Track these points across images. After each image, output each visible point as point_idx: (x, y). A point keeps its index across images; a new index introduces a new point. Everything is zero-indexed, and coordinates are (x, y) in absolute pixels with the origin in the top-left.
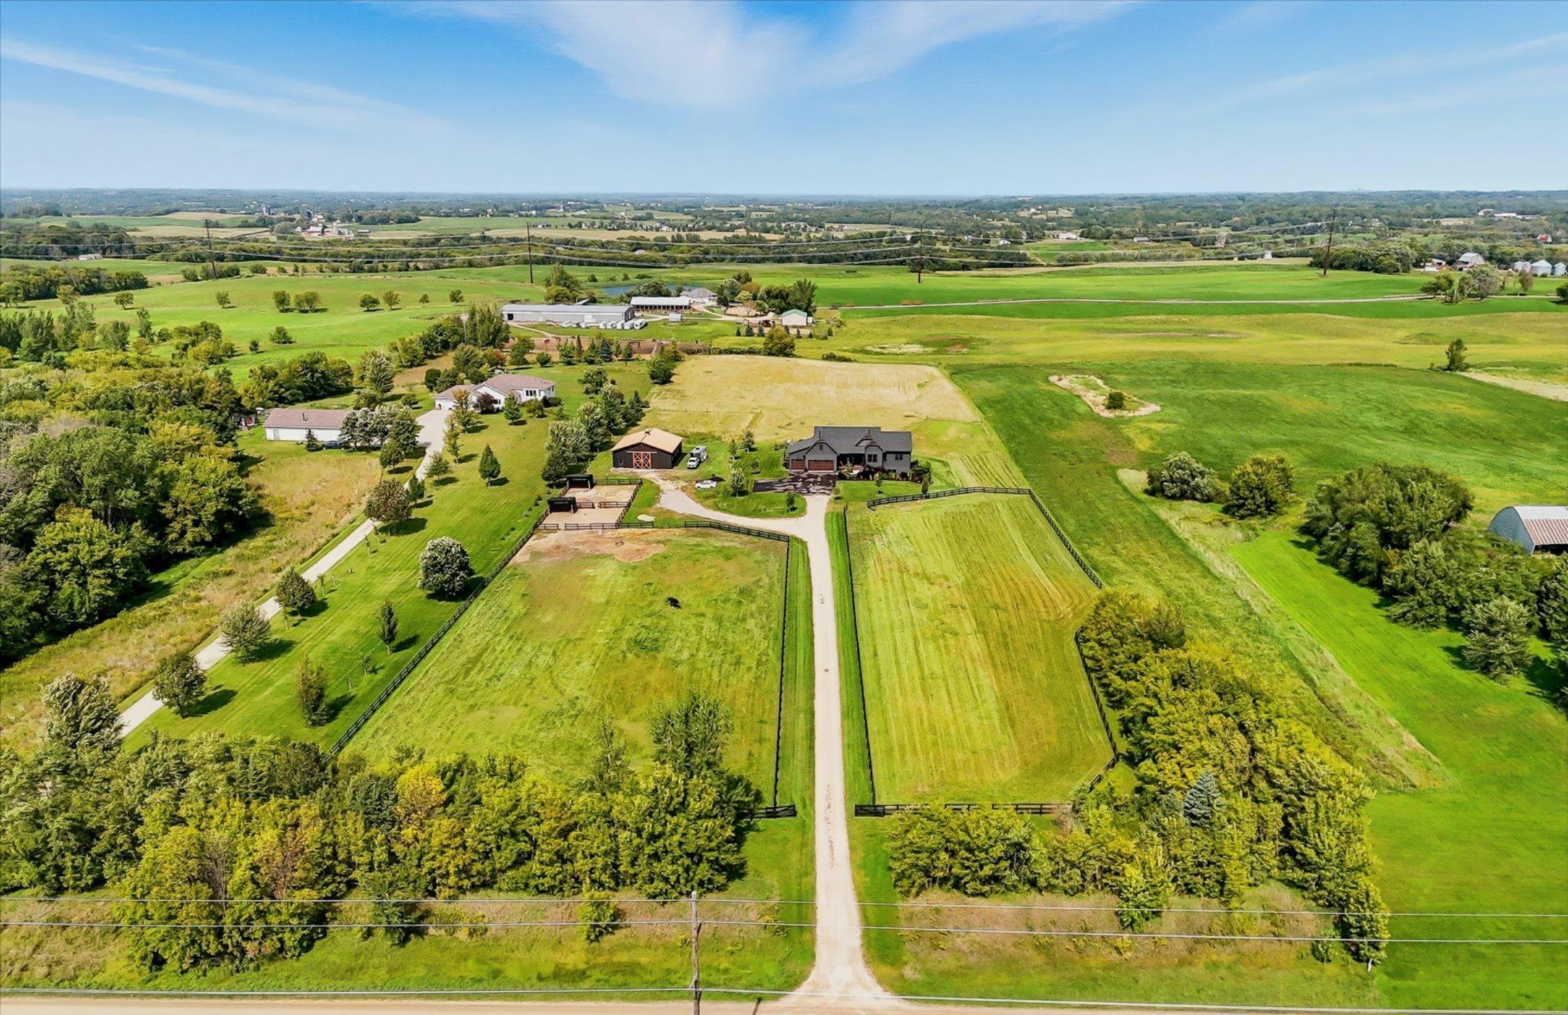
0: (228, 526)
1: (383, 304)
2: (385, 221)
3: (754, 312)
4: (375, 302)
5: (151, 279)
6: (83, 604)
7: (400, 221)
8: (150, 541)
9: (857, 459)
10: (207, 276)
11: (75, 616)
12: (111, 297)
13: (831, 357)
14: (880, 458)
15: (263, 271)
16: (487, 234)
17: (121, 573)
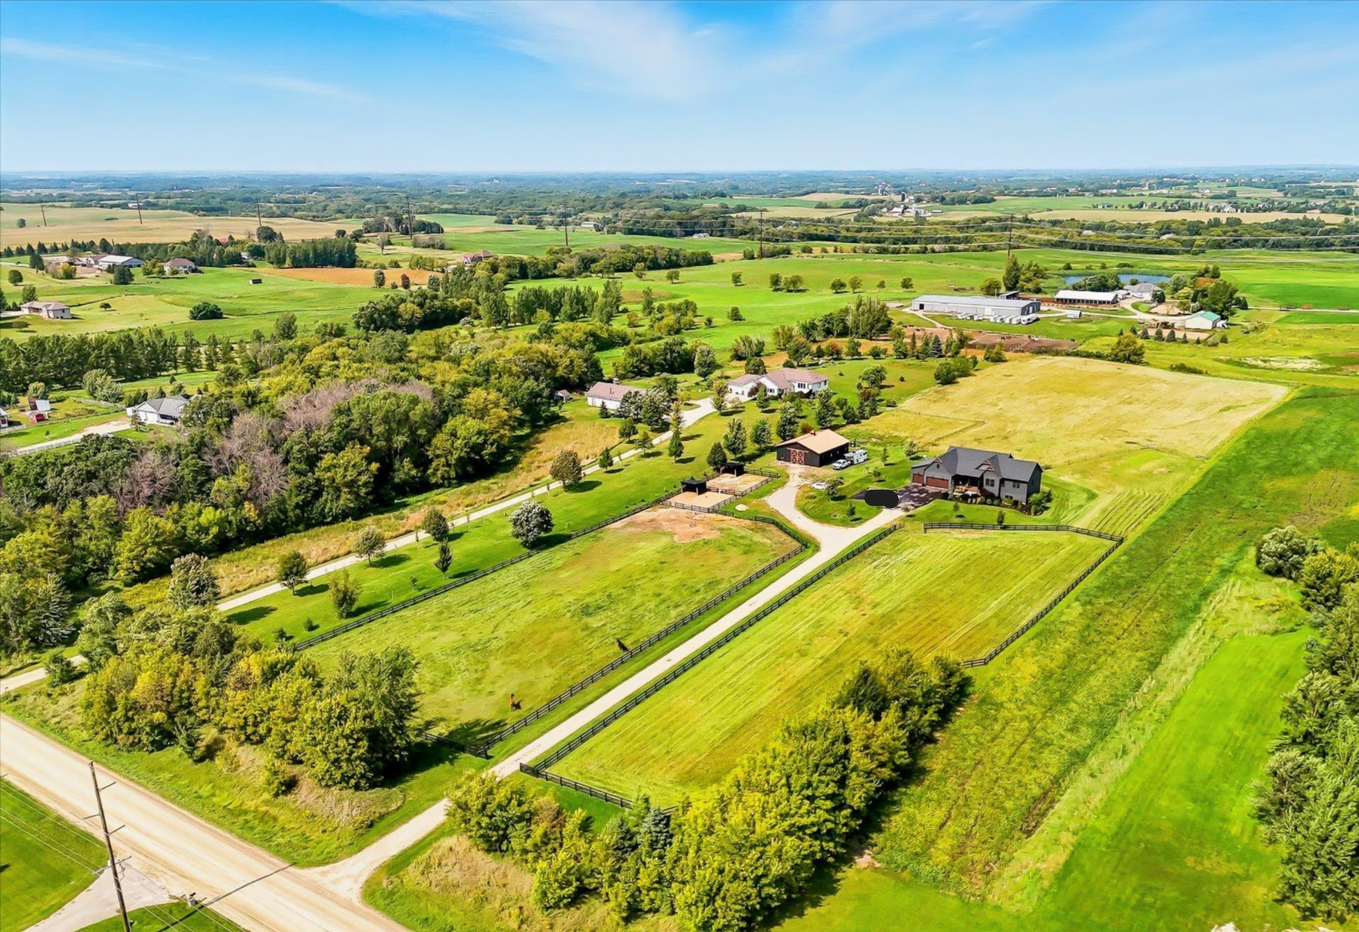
0: (470, 469)
1: (848, 288)
2: (962, 201)
3: (1177, 311)
4: (843, 285)
5: (716, 257)
6: (331, 509)
7: (976, 202)
8: (414, 472)
9: (974, 481)
10: (762, 255)
11: (324, 517)
12: (664, 273)
13: (1182, 368)
14: (997, 484)
15: (810, 251)
16: (1030, 216)
17: (363, 491)
